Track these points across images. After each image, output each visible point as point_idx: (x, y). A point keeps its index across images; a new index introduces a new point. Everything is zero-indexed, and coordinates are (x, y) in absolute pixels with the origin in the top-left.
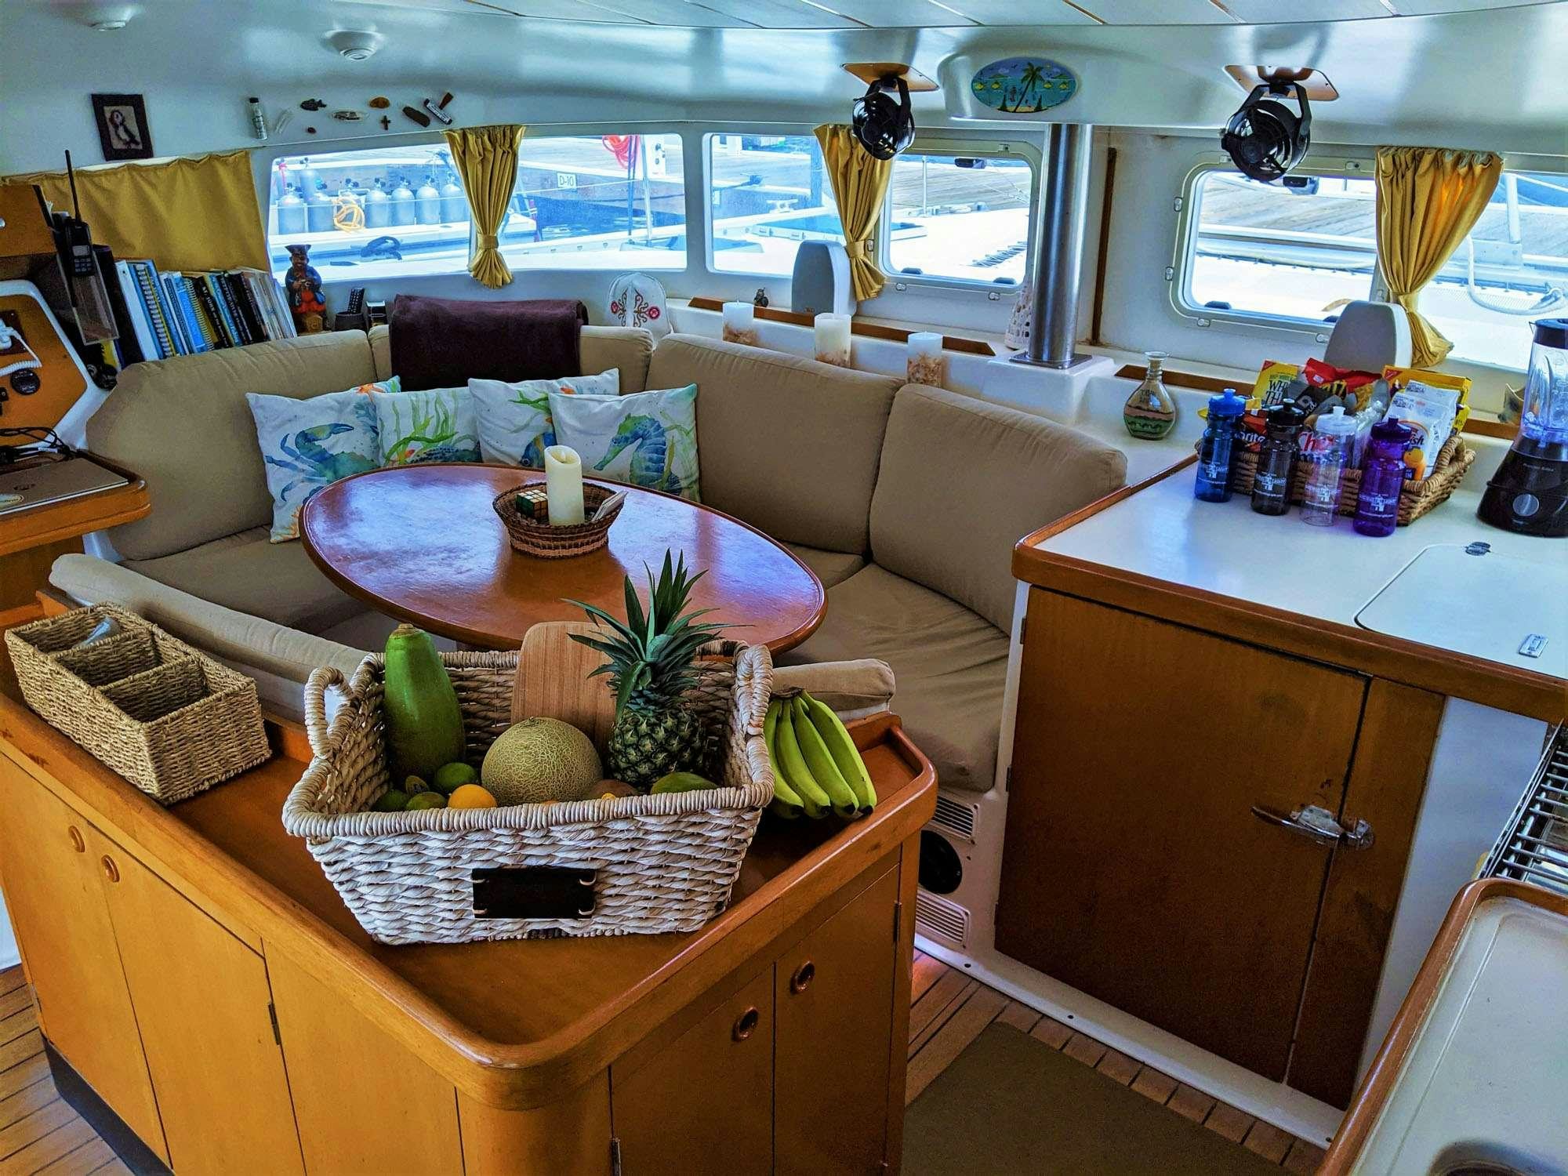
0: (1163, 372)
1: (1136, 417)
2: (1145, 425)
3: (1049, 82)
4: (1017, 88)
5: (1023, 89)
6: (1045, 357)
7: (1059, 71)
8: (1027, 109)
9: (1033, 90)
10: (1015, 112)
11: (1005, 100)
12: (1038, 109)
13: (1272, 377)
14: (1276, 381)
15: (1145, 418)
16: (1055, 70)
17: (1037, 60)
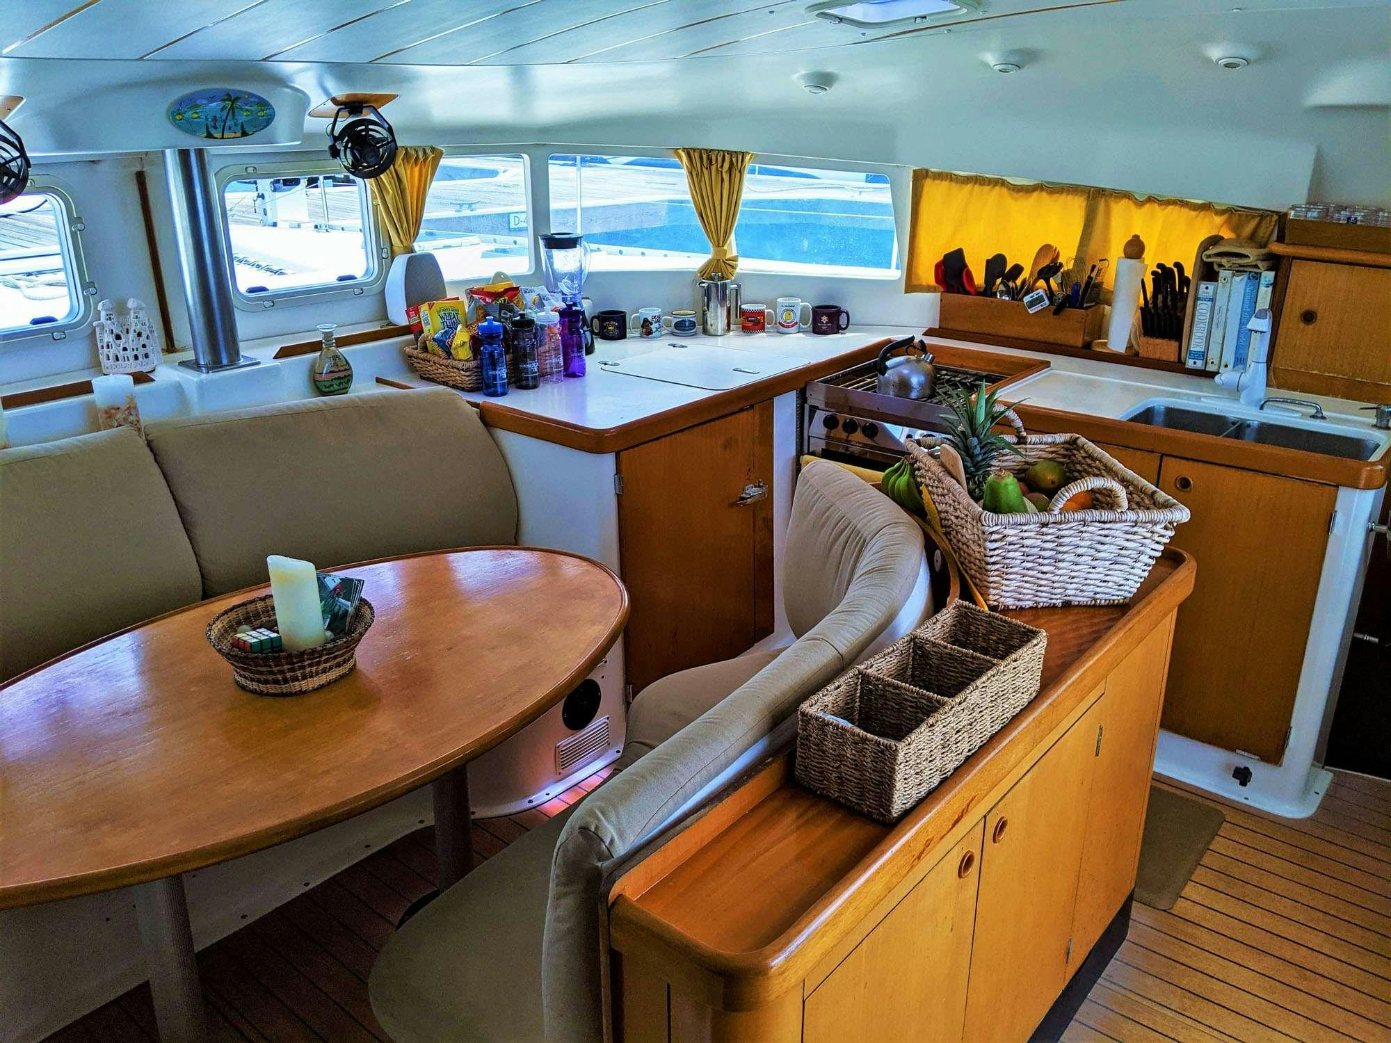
0: (335, 339)
1: (332, 380)
2: (341, 383)
3: (247, 110)
4: (218, 116)
5: (224, 118)
6: (225, 362)
7: (257, 100)
8: (233, 135)
9: (234, 116)
10: (222, 138)
11: (207, 128)
12: (244, 134)
13: (438, 312)
14: (442, 313)
15: (339, 378)
16: (252, 100)
17: (234, 91)
